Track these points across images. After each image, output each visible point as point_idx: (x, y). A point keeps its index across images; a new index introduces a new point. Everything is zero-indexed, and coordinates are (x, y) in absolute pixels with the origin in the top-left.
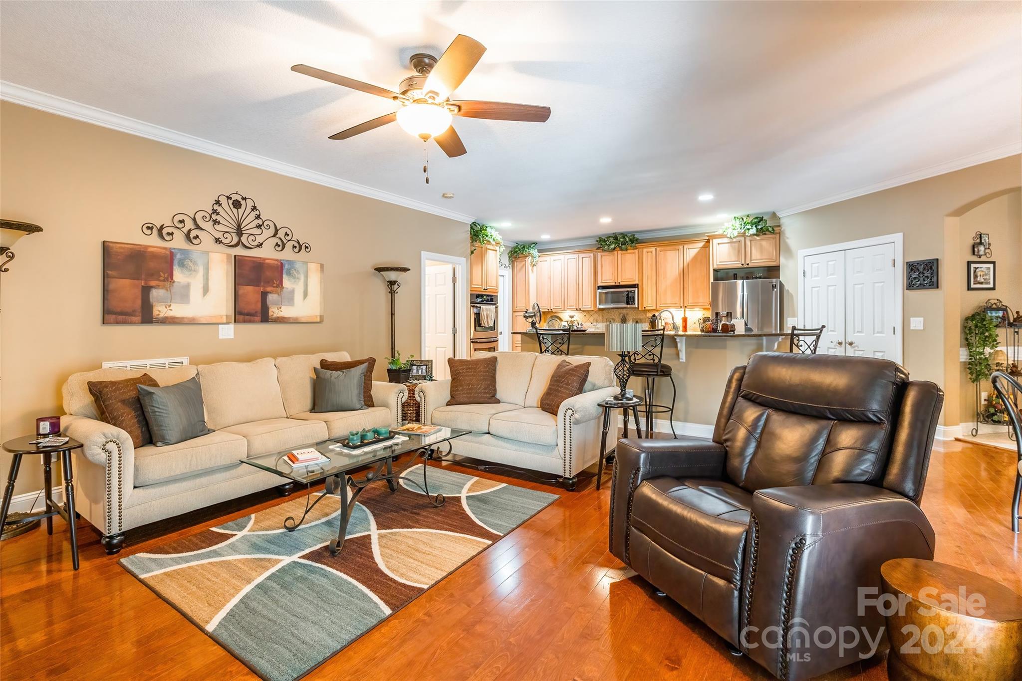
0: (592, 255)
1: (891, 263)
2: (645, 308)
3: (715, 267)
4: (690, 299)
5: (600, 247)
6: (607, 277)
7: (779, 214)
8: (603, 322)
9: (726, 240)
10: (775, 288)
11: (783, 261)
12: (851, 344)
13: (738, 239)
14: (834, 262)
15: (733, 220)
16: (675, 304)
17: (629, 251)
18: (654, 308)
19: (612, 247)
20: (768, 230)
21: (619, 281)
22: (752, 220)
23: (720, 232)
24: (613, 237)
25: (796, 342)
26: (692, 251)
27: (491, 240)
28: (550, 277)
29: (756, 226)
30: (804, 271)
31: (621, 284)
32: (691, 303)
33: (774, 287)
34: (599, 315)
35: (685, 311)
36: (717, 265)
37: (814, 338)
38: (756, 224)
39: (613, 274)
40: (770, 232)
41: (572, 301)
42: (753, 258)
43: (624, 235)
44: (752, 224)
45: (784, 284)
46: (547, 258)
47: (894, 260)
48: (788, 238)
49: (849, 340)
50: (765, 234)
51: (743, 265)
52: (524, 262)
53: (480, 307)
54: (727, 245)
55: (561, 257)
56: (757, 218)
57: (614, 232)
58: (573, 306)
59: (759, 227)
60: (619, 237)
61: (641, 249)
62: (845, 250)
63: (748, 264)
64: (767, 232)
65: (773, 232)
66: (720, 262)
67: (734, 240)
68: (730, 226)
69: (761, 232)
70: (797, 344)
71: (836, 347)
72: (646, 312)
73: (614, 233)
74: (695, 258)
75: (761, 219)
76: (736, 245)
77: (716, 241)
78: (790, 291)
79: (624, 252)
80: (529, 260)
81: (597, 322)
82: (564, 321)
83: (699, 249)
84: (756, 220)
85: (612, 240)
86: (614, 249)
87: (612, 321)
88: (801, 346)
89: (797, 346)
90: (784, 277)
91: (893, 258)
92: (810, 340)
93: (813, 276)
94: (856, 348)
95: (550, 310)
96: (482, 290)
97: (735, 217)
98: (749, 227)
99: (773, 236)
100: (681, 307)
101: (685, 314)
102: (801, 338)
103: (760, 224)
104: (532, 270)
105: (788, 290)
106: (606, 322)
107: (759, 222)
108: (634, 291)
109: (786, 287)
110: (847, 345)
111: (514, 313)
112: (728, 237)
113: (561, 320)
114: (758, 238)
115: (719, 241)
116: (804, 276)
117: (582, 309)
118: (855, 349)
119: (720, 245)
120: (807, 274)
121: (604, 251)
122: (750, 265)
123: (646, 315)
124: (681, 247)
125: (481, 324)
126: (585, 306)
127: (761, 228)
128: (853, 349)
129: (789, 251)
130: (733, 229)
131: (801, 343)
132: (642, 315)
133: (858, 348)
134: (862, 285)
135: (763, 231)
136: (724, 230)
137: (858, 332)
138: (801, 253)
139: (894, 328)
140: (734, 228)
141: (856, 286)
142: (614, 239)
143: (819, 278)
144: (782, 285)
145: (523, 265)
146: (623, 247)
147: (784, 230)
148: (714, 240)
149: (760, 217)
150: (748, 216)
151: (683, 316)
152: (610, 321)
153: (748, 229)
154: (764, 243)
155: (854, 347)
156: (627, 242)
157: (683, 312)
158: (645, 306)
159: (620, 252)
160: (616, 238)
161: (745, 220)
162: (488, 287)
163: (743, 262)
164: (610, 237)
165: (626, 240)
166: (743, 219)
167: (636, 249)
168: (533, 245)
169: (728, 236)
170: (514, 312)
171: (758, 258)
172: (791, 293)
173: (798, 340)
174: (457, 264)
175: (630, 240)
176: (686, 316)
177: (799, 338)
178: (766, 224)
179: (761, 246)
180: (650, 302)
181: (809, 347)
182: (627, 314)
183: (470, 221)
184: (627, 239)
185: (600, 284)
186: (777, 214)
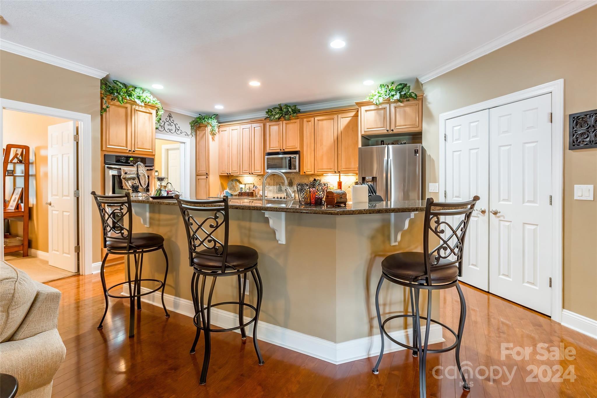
0: (262, 125)
1: (547, 118)
2: (305, 173)
3: (363, 133)
4: (343, 165)
5: (268, 118)
6: (274, 146)
7: (422, 80)
8: (274, 185)
9: (373, 107)
10: (418, 153)
11: (425, 127)
12: (495, 213)
13: (384, 106)
14: (476, 123)
15: (379, 88)
16: (330, 169)
17: (292, 121)
18: (313, 173)
19: (277, 116)
20: (410, 96)
21: (284, 148)
22: (396, 87)
23: (367, 99)
24: (278, 108)
25: (433, 225)
26: (344, 121)
27: (138, 101)
28: (229, 145)
29: (400, 93)
30: (445, 135)
31: (286, 150)
32: (344, 168)
33: (416, 152)
34: (271, 179)
35: (340, 176)
36: (365, 131)
37: (462, 217)
38: (400, 90)
39: (278, 142)
40: (413, 97)
41: (246, 167)
42: (398, 124)
43: (287, 106)
44: (397, 90)
45: (426, 149)
46: (227, 128)
47: (552, 114)
48: (429, 103)
49: (493, 208)
50: (408, 100)
51: (388, 131)
52: (205, 131)
53: (120, 169)
54: (373, 112)
55: (237, 127)
56: (401, 84)
57: (279, 103)
58: (247, 171)
59: (403, 93)
60: (283, 108)
61: (303, 119)
62: (489, 109)
63: (392, 130)
64: (410, 99)
65: (416, 98)
66: (367, 129)
67: (380, 107)
68: (376, 93)
69: (404, 98)
70: (436, 228)
71: (479, 215)
72: (309, 177)
73: (279, 105)
74: (348, 126)
75: (405, 85)
76: (382, 111)
77: (363, 109)
78: (432, 156)
79: (288, 122)
80: (209, 128)
81: (269, 185)
82: (243, 183)
83: (351, 118)
84: (400, 87)
85: (277, 110)
86: (279, 118)
87: (281, 184)
88: (442, 232)
89: (436, 232)
90: (427, 143)
91: (551, 112)
92: (455, 221)
93: (454, 140)
94: (502, 218)
95: (229, 175)
96: (128, 151)
97: (381, 85)
98: (393, 93)
99: (416, 102)
100: (335, 172)
101: (340, 178)
102: (442, 218)
103: (404, 90)
104: (213, 138)
105: (430, 155)
106: (277, 185)
107: (402, 88)
108: (296, 157)
109: (428, 152)
110: (491, 214)
111: (197, 177)
112: (374, 104)
113: (240, 183)
114: (402, 104)
115: (367, 108)
116: (445, 140)
117: (254, 174)
118: (500, 219)
119: (368, 112)
120: (449, 138)
121: (271, 121)
122: (395, 131)
123: (309, 179)
124: (336, 116)
125: (123, 187)
126: (256, 170)
127: (405, 94)
128: (498, 219)
129: (431, 116)
130: (379, 96)
131: (442, 227)
132: (306, 179)
133: (504, 218)
134: (509, 147)
135: (407, 97)
136: (371, 97)
137: (504, 200)
138: (442, 117)
139: (551, 197)
140: (380, 94)
141: (502, 148)
142: (280, 110)
143: (460, 141)
144: (423, 151)
145: (204, 133)
146: (287, 116)
147: (426, 96)
148: (362, 107)
149: (404, 84)
150: (393, 83)
151: (338, 181)
152: (280, 185)
153: (393, 96)
154: (408, 109)
155: (499, 217)
156: (290, 112)
157: (338, 177)
158: (305, 171)
159: (284, 122)
160: (281, 109)
161: (390, 87)
162: (136, 149)
163: (388, 129)
164: (276, 108)
165: (288, 111)
166: (388, 86)
167: (298, 119)
168: (214, 116)
169: (374, 102)
170: (197, 175)
171: (402, 124)
172: (433, 159)
173: (438, 222)
174: (80, 120)
175: (293, 110)
176: (341, 180)
177: (438, 218)
178: (410, 90)
179: (405, 112)
180: (309, 167)
181: (454, 232)
182: (294, 178)
183: (101, 75)
184: (290, 110)
185: (268, 151)
186: (420, 80)
